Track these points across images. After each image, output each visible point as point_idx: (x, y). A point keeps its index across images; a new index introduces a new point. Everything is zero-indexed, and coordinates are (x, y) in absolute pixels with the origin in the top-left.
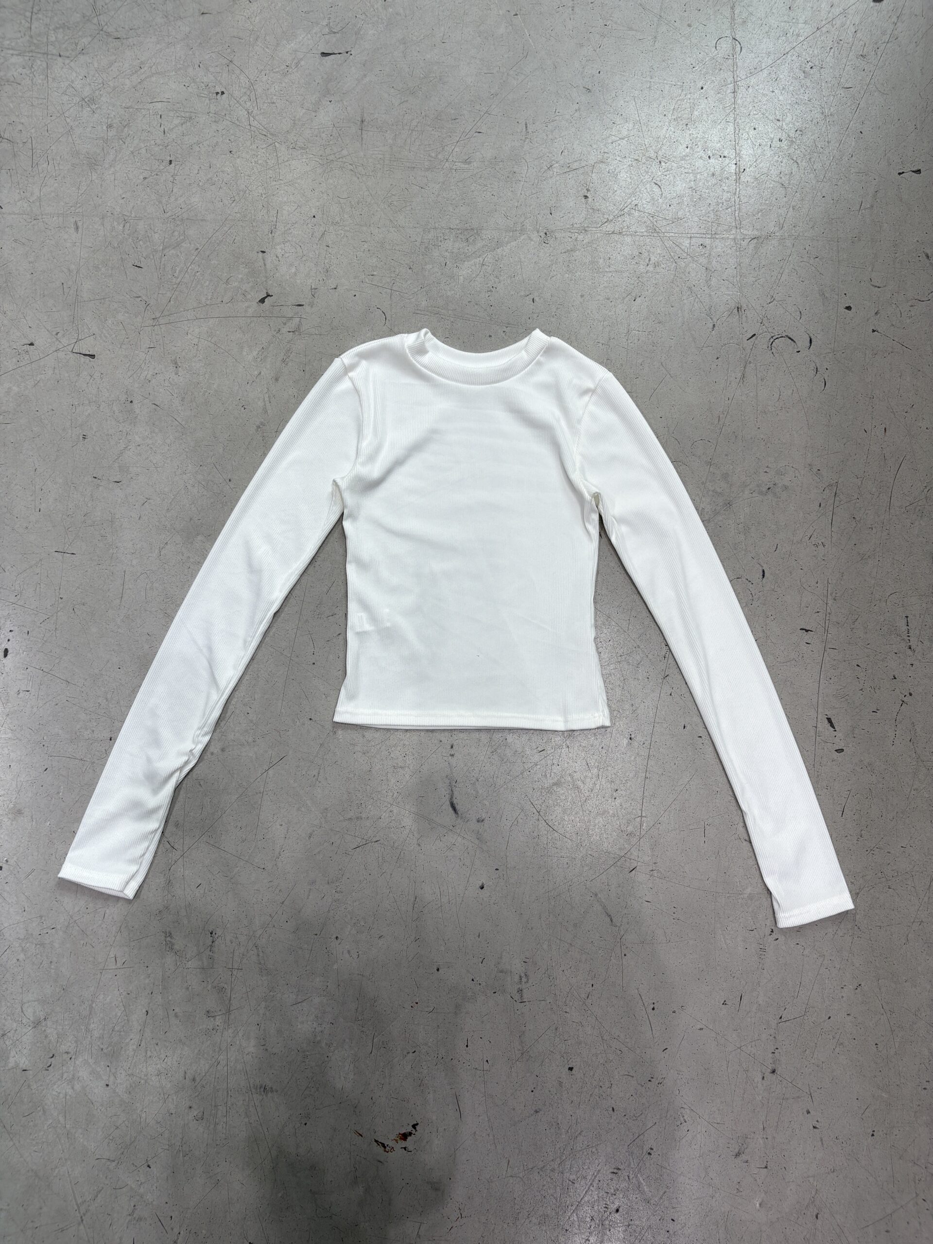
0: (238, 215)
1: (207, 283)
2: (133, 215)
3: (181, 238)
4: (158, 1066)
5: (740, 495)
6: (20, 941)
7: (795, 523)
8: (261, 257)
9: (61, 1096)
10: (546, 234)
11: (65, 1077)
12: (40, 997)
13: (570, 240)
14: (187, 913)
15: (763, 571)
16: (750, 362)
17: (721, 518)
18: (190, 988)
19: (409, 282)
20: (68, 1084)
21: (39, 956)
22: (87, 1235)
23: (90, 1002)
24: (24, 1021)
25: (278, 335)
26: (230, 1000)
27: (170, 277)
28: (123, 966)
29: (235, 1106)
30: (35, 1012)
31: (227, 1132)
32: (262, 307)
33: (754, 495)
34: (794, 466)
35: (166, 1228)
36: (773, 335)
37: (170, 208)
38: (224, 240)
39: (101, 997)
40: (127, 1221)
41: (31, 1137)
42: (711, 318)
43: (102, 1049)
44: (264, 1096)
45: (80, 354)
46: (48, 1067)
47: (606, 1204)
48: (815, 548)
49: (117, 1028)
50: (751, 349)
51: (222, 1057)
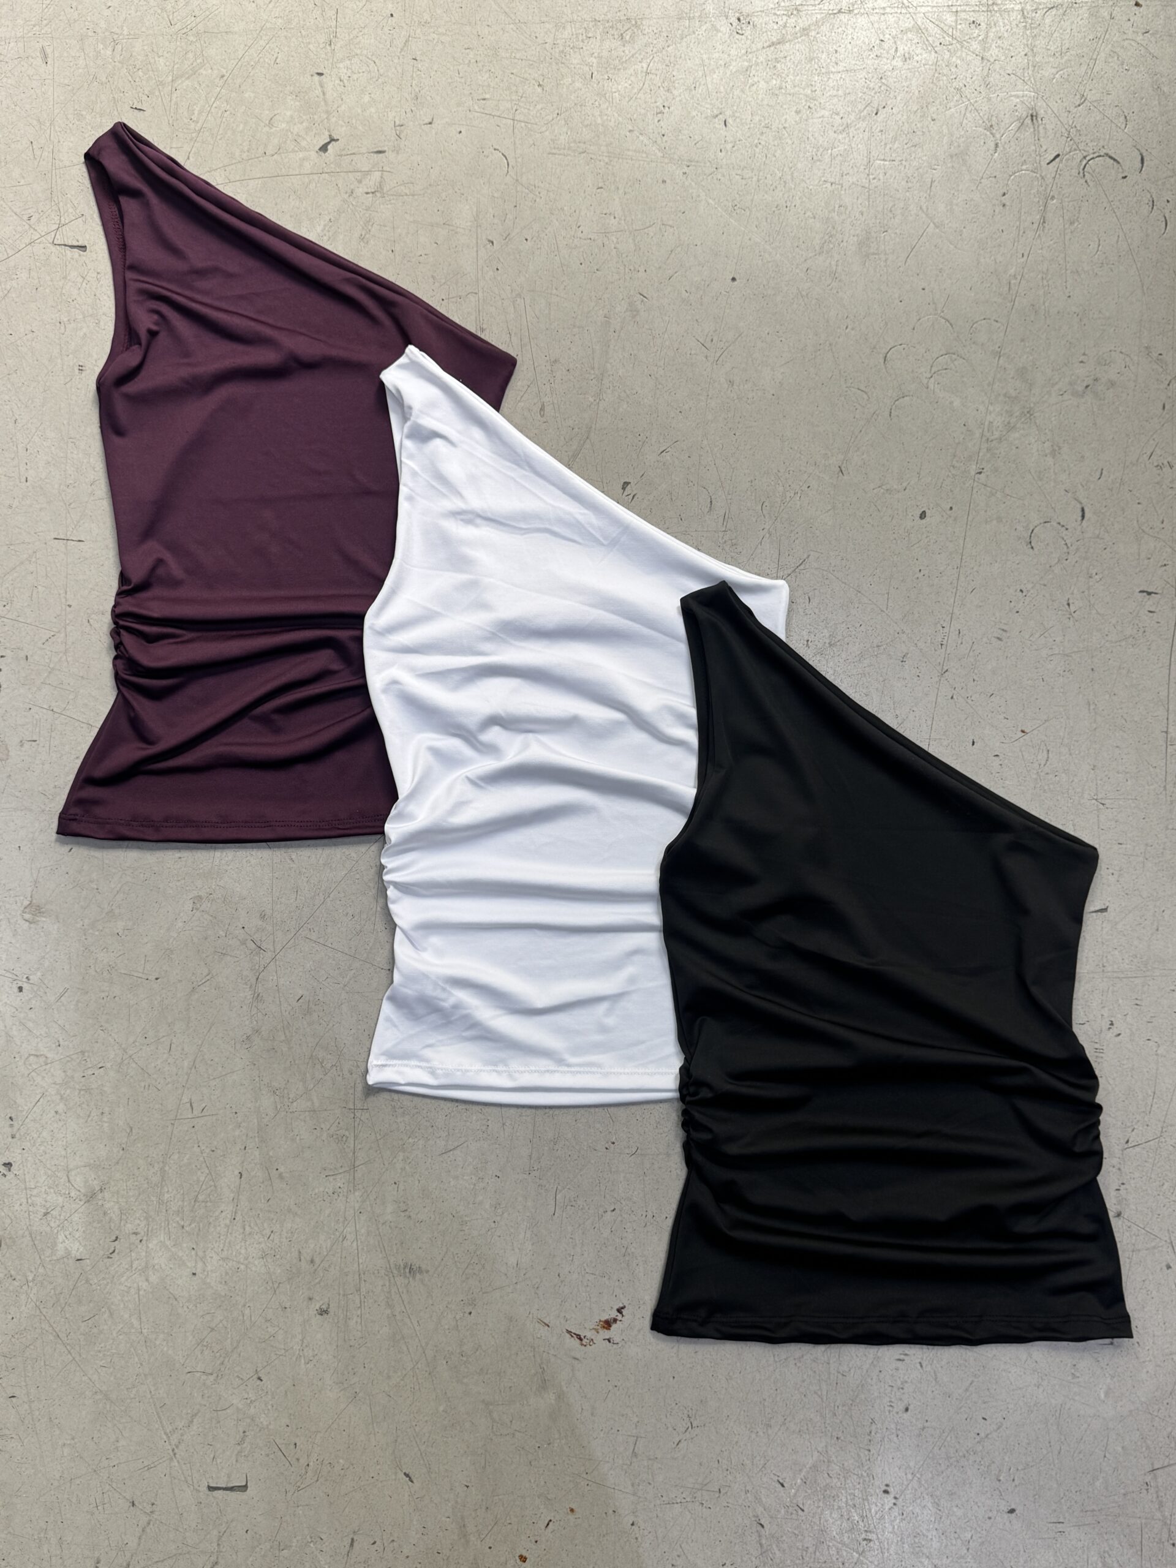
0: (280, 20)
1: (241, 127)
2: (125, 33)
3: (199, 61)
4: (263, 1245)
5: (1044, 399)
6: (57, 1087)
7: (1127, 435)
8: (317, 83)
9: (133, 1291)
10: (739, 20)
11: (135, 1266)
12: (92, 1161)
13: (775, 27)
14: (286, 1037)
15: (1083, 510)
16: (1053, 198)
17: (1017, 435)
18: (298, 1138)
19: (539, 107)
20: (140, 1274)
21: (84, 1106)
22: (183, 1473)
23: (161, 1165)
24: (72, 1194)
25: (351, 199)
26: (354, 1153)
27: (186, 121)
28: (203, 1114)
29: (371, 1294)
30: (86, 1182)
31: (364, 1329)
32: (324, 157)
33: (1066, 397)
34: (1123, 351)
35: (289, 1459)
36: (1085, 154)
37: (179, 18)
38: (262, 60)
39: (176, 1156)
40: (236, 1452)
41: (96, 1349)
42: (992, 134)
43: (183, 1227)
44: (411, 1279)
45: (65, 245)
46: (111, 1254)
47: (890, 1401)
48: (1158, 472)
49: (201, 1198)
50: (1054, 178)
51: (349, 1229)
